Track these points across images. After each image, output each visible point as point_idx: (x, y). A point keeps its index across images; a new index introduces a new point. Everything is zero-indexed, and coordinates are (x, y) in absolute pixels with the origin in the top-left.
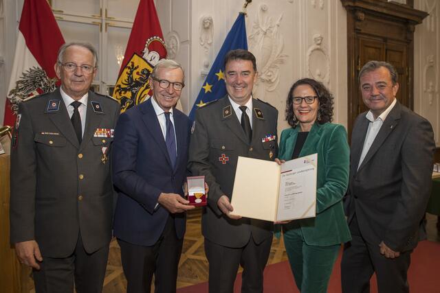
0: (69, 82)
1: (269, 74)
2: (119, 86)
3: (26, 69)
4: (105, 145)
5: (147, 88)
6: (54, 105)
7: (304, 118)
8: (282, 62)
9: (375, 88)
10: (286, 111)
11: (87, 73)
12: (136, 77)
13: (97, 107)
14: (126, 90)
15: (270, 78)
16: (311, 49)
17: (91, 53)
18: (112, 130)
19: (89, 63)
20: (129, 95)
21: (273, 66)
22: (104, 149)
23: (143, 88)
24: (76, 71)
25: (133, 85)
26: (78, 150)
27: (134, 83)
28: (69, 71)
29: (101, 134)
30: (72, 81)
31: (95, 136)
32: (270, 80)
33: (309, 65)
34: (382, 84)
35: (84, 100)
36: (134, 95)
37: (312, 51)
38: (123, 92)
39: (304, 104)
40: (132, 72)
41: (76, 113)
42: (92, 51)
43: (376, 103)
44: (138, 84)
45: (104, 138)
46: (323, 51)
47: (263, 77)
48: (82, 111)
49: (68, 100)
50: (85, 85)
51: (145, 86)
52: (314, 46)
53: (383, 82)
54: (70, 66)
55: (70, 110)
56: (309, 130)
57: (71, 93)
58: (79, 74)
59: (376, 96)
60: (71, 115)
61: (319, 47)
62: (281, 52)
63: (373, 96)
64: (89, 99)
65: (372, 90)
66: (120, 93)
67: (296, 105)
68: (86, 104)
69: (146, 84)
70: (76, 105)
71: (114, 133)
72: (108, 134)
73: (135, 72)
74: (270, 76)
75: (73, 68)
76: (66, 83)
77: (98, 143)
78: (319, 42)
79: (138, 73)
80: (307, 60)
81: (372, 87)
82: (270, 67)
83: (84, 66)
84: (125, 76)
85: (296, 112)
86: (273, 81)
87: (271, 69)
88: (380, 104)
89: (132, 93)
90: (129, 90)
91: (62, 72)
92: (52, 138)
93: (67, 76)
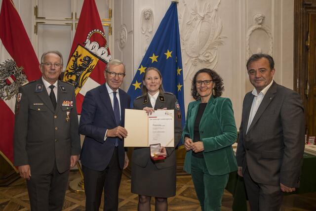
0: (48, 74)
1: (207, 55)
2: (67, 71)
3: (3, 61)
4: (68, 111)
5: (88, 71)
6: (40, 87)
7: (203, 94)
8: (220, 43)
9: (258, 72)
10: (192, 90)
11: (57, 68)
12: (79, 63)
13: (63, 88)
14: (71, 74)
15: (207, 59)
16: (251, 29)
17: (59, 57)
18: (72, 102)
19: (58, 62)
20: (74, 78)
21: (211, 47)
22: (68, 113)
23: (84, 72)
24: (51, 67)
25: (77, 69)
26: (54, 113)
27: (78, 68)
28: (48, 67)
29: (66, 104)
30: (50, 73)
31: (63, 105)
32: (208, 60)
33: (249, 44)
34: (263, 70)
35: (55, 84)
36: (78, 78)
37: (253, 31)
38: (70, 76)
39: (203, 85)
40: (76, 59)
41: (52, 92)
42: (60, 55)
43: (258, 83)
44: (81, 69)
45: (68, 106)
46: (264, 30)
47: (201, 58)
48: (55, 91)
49: (47, 84)
50: (57, 75)
51: (86, 70)
52: (255, 26)
53: (264, 68)
54: (48, 64)
55: (49, 91)
56: (207, 102)
57: (49, 80)
58: (53, 68)
59: (259, 78)
60: (49, 94)
61: (260, 26)
62: (219, 35)
63: (257, 78)
64: (58, 84)
65: (256, 74)
66: (68, 77)
67: (198, 85)
68: (57, 87)
69: (88, 68)
70: (52, 87)
71: (73, 104)
72: (69, 104)
73: (79, 59)
74: (208, 57)
75: (50, 66)
76: (46, 74)
77: (64, 110)
78: (260, 22)
79: (81, 60)
80: (247, 40)
81: (256, 72)
82: (208, 49)
83: (56, 64)
84: (71, 63)
85: (198, 90)
86: (211, 61)
87: (209, 51)
88: (262, 83)
89: (77, 76)
90: (74, 74)
91: (44, 68)
92: (40, 107)
93: (46, 70)
